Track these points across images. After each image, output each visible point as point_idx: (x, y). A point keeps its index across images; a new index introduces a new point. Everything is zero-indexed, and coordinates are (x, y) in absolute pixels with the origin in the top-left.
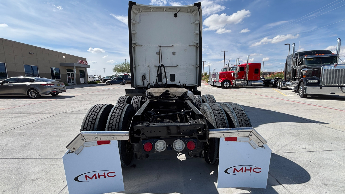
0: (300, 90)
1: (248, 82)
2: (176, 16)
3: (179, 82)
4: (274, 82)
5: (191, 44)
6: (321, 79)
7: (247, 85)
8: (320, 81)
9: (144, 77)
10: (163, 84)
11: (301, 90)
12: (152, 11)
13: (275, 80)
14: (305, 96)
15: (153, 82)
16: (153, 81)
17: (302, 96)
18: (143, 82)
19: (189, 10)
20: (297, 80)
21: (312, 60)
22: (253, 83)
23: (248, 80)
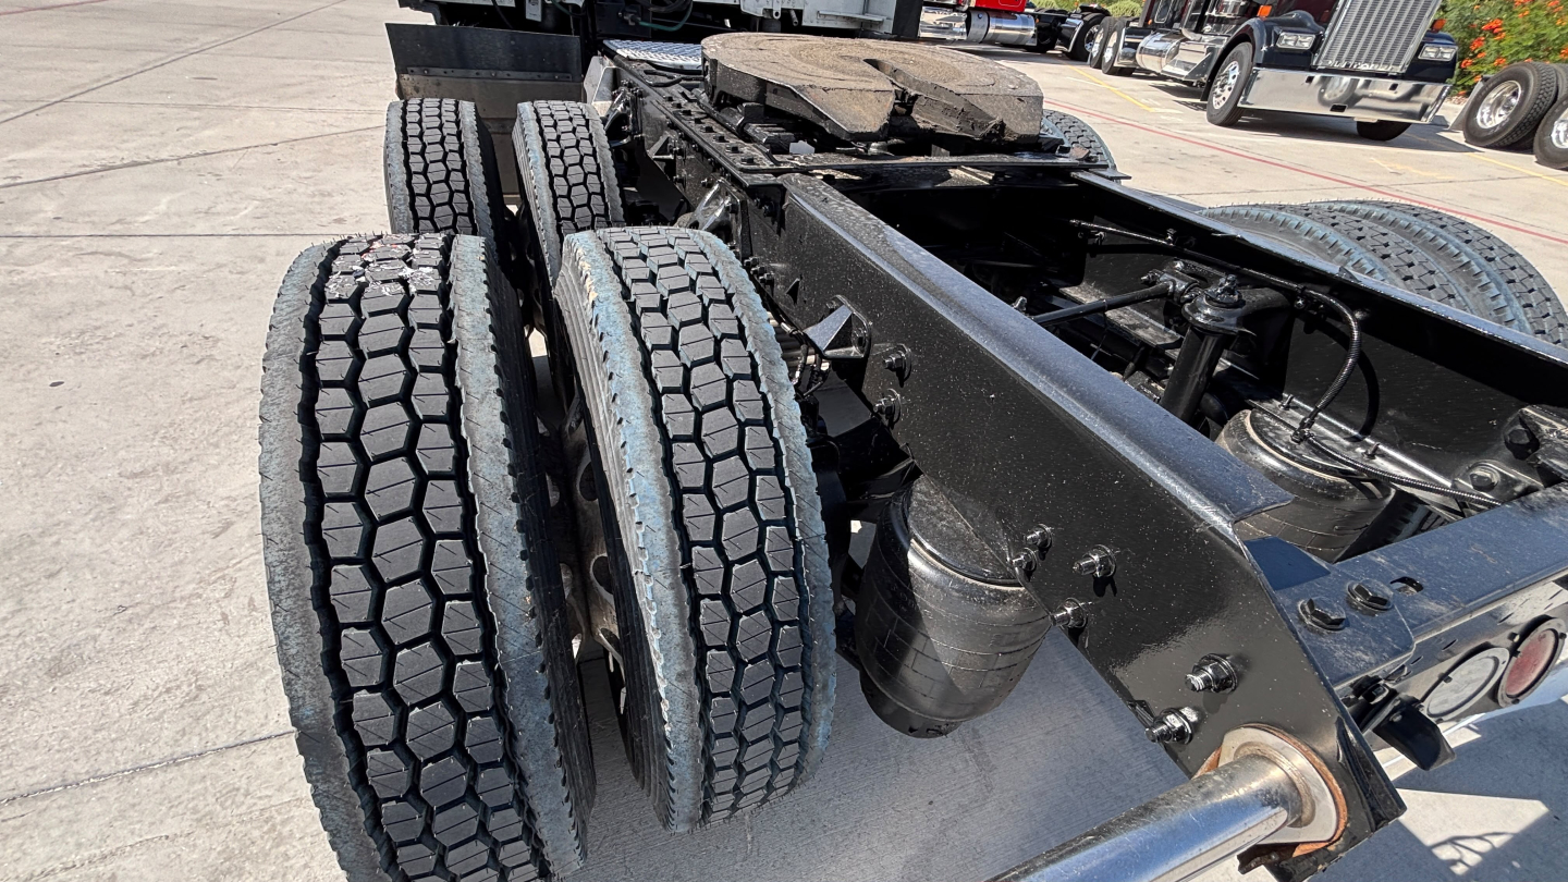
0: (1222, 85)
1: (974, 17)
4: (1078, 30)
6: (1327, 32)
7: (965, 38)
8: (1321, 42)
11: (1226, 87)
13: (1087, 18)
14: (1234, 118)
17: (1222, 118)
20: (1207, 28)
22: (991, 31)
23: (976, 9)
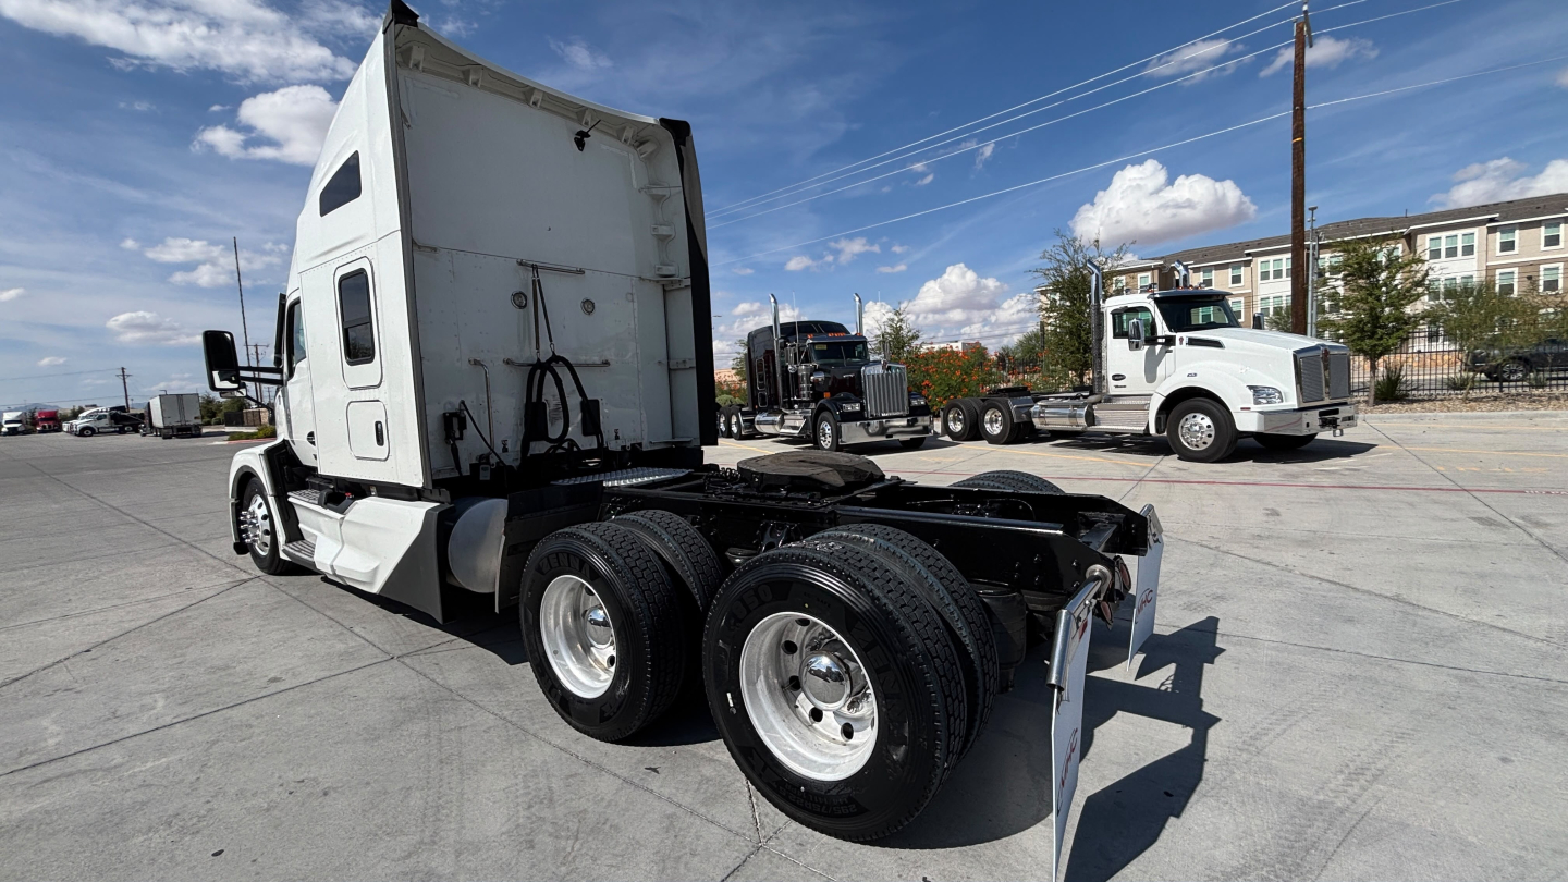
0: (824, 435)
2: (580, 144)
3: (617, 438)
5: (648, 275)
6: (864, 400)
8: (864, 407)
9: (455, 421)
10: (575, 449)
11: (827, 436)
12: (475, 83)
15: (505, 445)
16: (504, 443)
18: (455, 451)
19: (628, 133)
20: (796, 406)
21: (825, 347)
